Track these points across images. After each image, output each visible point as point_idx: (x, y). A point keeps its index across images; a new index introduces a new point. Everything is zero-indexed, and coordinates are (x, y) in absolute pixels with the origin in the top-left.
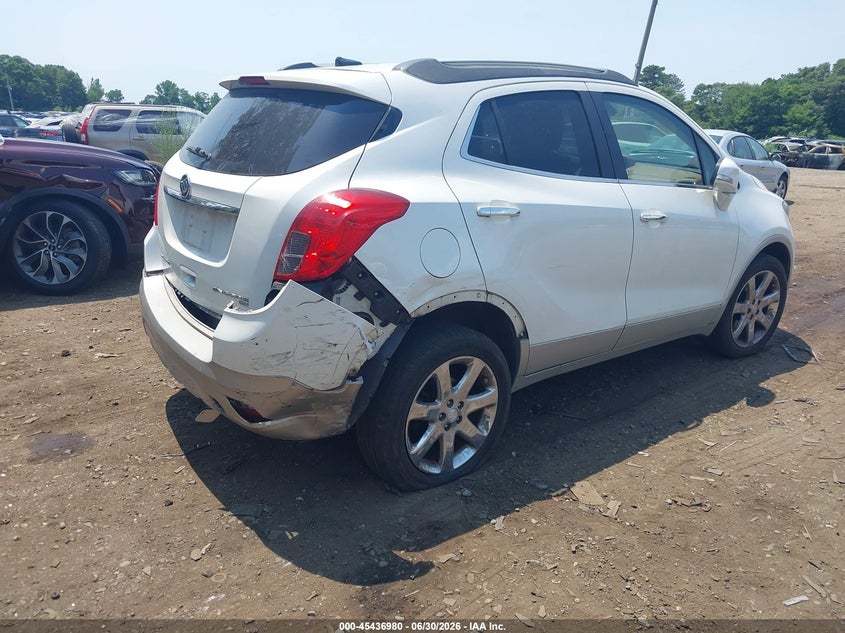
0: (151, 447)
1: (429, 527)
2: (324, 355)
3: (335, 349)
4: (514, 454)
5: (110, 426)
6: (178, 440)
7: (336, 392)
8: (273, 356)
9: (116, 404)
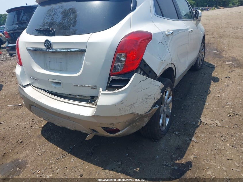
0: (52, 155)
1: (177, 149)
2: (147, 101)
3: (151, 97)
4: (175, 115)
5: (27, 152)
6: (61, 148)
7: (148, 113)
8: (129, 106)
9: (22, 142)
